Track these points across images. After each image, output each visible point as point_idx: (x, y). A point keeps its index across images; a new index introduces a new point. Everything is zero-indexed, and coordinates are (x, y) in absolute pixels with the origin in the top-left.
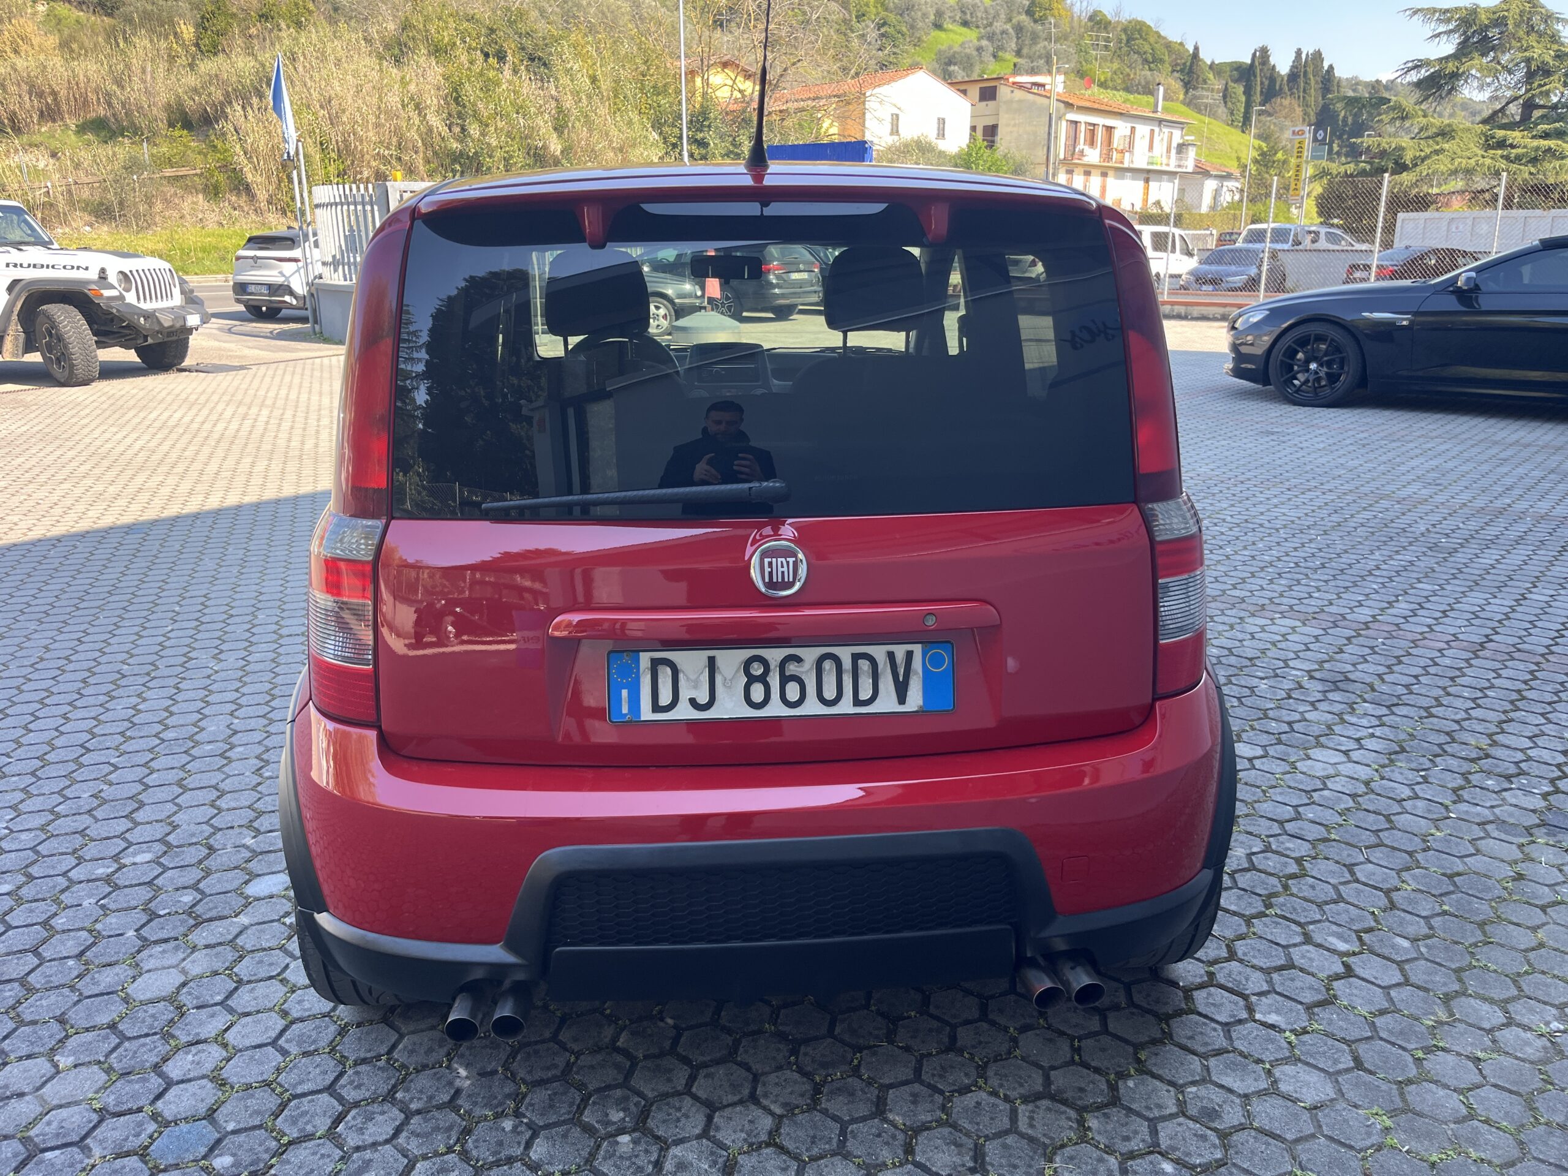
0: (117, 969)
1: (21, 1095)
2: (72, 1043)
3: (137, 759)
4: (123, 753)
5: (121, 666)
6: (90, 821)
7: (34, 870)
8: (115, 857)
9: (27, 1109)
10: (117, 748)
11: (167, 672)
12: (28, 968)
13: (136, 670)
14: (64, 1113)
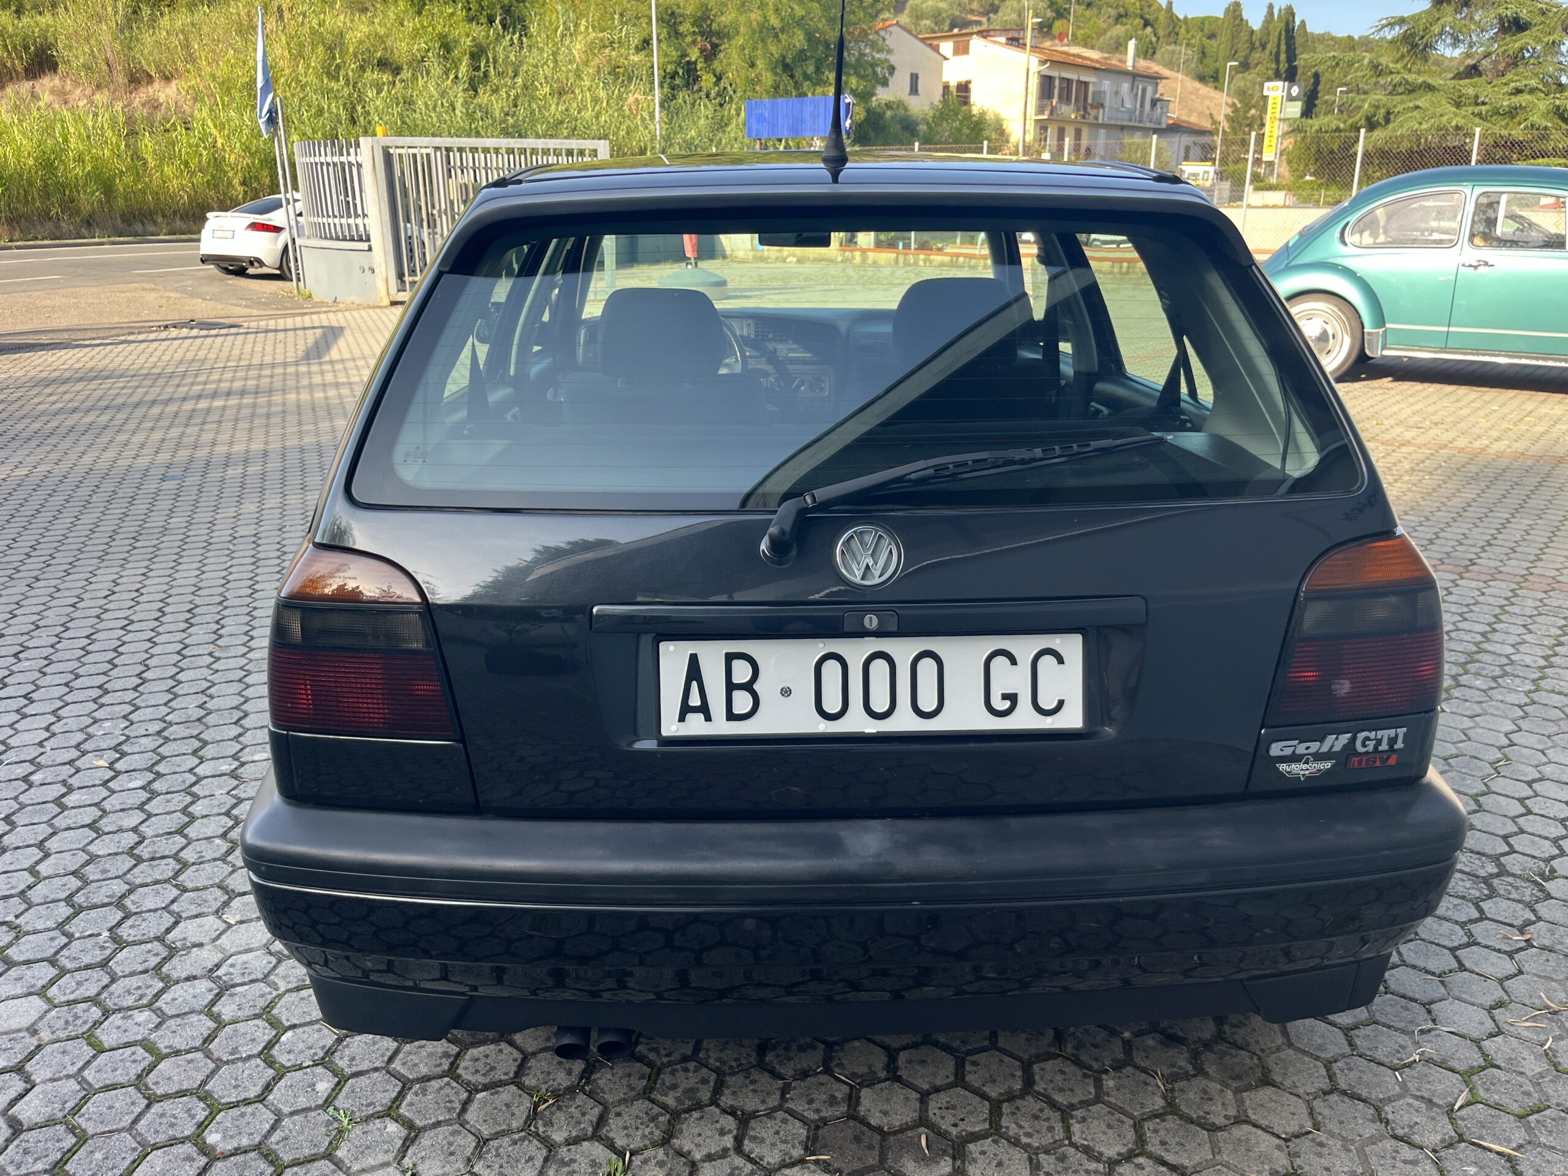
1: (200, 945)
3: (231, 676)
4: (217, 671)
5: (192, 597)
6: (201, 728)
7: (160, 768)
8: (235, 757)
9: (208, 956)
10: (208, 667)
11: (237, 602)
12: (178, 847)
13: (207, 600)
14: (245, 957)
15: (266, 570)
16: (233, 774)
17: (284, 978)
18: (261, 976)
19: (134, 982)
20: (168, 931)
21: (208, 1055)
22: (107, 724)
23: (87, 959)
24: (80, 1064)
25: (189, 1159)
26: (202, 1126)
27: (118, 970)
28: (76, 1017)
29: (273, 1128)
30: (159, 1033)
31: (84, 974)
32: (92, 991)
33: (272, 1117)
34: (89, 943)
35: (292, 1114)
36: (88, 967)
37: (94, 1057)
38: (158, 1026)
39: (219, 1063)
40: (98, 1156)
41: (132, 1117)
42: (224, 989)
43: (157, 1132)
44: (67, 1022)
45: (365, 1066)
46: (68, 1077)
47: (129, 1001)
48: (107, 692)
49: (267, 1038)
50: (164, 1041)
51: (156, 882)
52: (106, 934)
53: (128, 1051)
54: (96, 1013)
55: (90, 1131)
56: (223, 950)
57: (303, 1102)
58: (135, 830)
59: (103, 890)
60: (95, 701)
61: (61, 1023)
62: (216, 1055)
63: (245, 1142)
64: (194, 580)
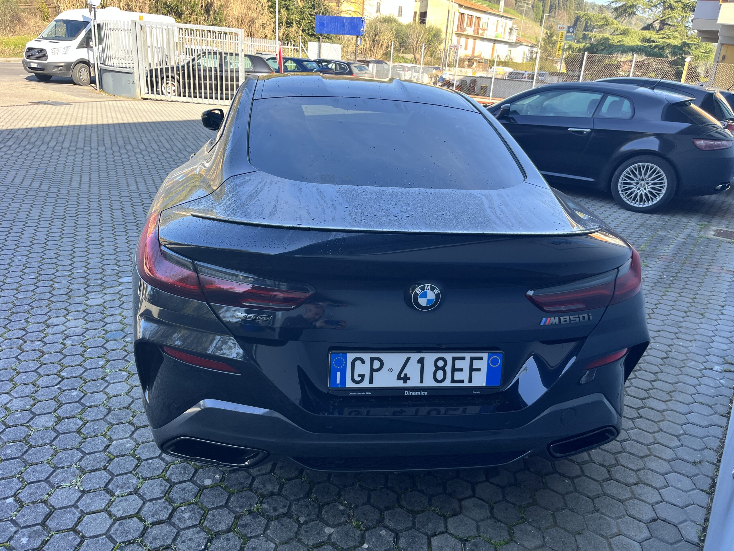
0: (80, 298)
1: (58, 325)
2: (70, 314)
3: (68, 244)
4: (62, 242)
5: (51, 216)
6: (57, 260)
7: (41, 273)
8: (70, 270)
9: (62, 328)
10: (59, 240)
11: (70, 218)
12: (49, 297)
13: (58, 217)
14: (74, 329)
15: (82, 207)
16: (69, 276)
17: (88, 335)
18: (80, 334)
19: (34, 334)
20: (46, 321)
21: (62, 353)
22: (19, 258)
23: (17, 327)
24: (16, 355)
25: (56, 379)
26: (60, 371)
27: (29, 331)
28: (14, 342)
29: (84, 372)
30: (45, 347)
31: (16, 331)
32: (20, 336)
33: (84, 370)
34: (17, 323)
35: (90, 369)
36: (17, 329)
37: (21, 353)
38: (43, 346)
39: (66, 356)
40: (24, 377)
41: (35, 368)
42: (67, 337)
43: (44, 372)
44: (11, 344)
45: (116, 358)
46: (13, 358)
47: (33, 339)
48: (18, 247)
49: (82, 350)
50: (45, 349)
51: (42, 307)
52: (23, 321)
53: (33, 352)
54: (21, 342)
55: (21, 371)
56: (66, 326)
57: (94, 366)
58: (33, 291)
59: (21, 309)
60: (14, 249)
61: (9, 344)
62: (64, 354)
63: (74, 375)
64: (52, 209)
